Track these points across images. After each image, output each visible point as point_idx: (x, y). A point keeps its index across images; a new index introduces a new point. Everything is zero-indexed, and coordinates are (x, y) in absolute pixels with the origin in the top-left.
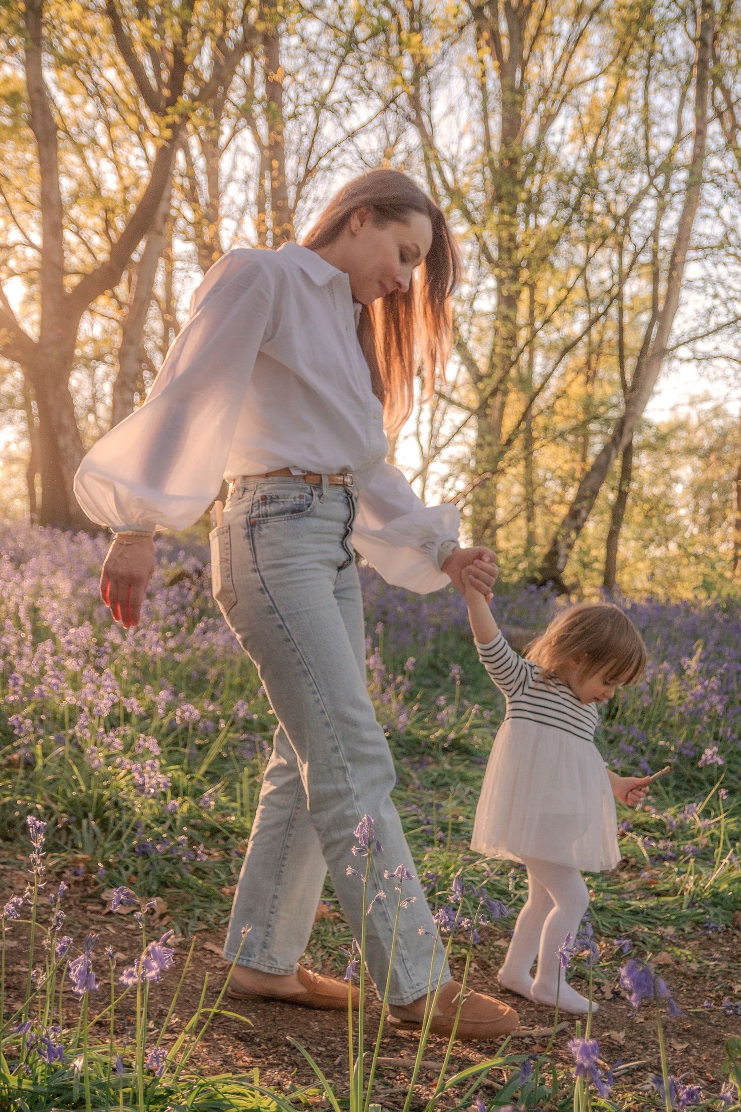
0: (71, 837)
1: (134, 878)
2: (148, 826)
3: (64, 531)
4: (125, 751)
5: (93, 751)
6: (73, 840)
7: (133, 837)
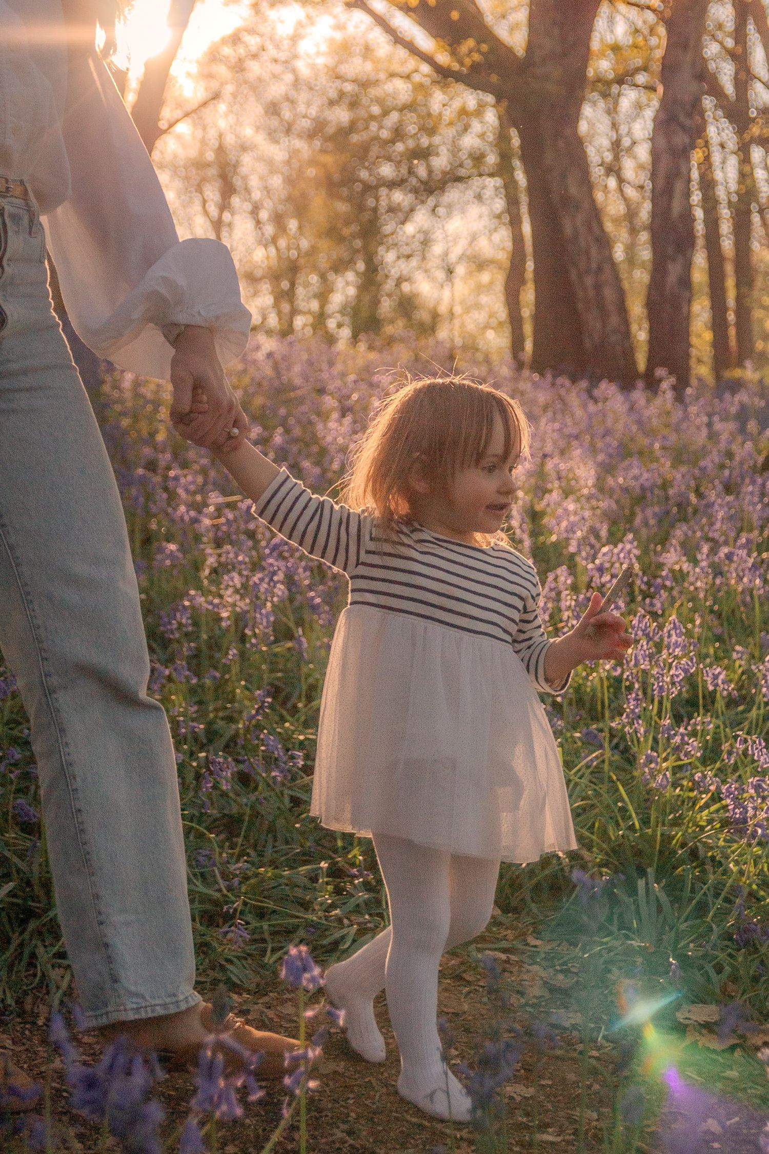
0: (617, 910)
1: (731, 987)
2: (752, 894)
3: (574, 381)
4: (704, 761)
5: (650, 760)
6: (621, 915)
7: (728, 913)
